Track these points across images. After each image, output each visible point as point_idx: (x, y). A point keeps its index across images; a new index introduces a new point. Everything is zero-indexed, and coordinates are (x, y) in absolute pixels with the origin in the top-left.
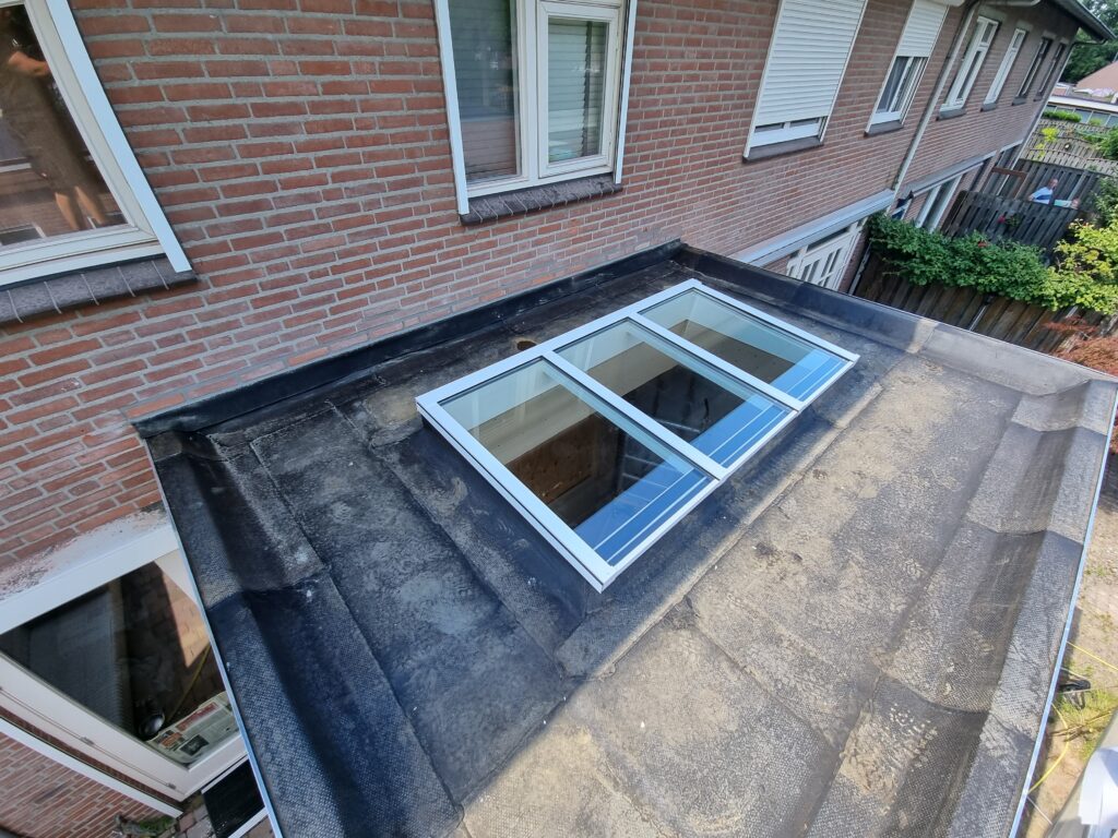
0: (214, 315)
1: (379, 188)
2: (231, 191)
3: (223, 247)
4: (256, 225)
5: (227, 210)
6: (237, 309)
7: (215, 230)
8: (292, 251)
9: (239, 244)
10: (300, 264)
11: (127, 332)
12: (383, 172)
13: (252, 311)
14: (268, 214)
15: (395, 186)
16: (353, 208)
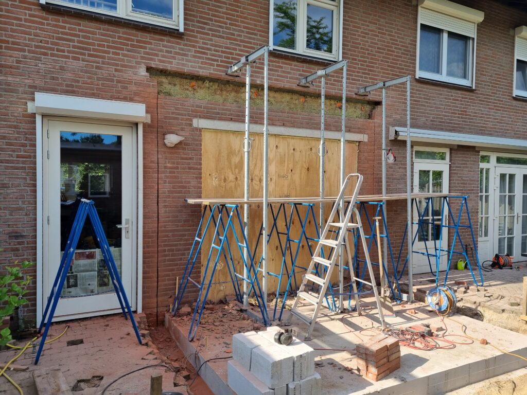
0: (183, 50)
1: (243, 32)
2: (201, 17)
3: (193, 31)
4: (204, 28)
5: (198, 22)
6: (189, 50)
7: (193, 26)
8: (211, 40)
9: (198, 32)
10: (212, 45)
11: (160, 44)
12: (245, 27)
13: (193, 53)
14: (208, 27)
15: (248, 33)
16: (233, 35)
